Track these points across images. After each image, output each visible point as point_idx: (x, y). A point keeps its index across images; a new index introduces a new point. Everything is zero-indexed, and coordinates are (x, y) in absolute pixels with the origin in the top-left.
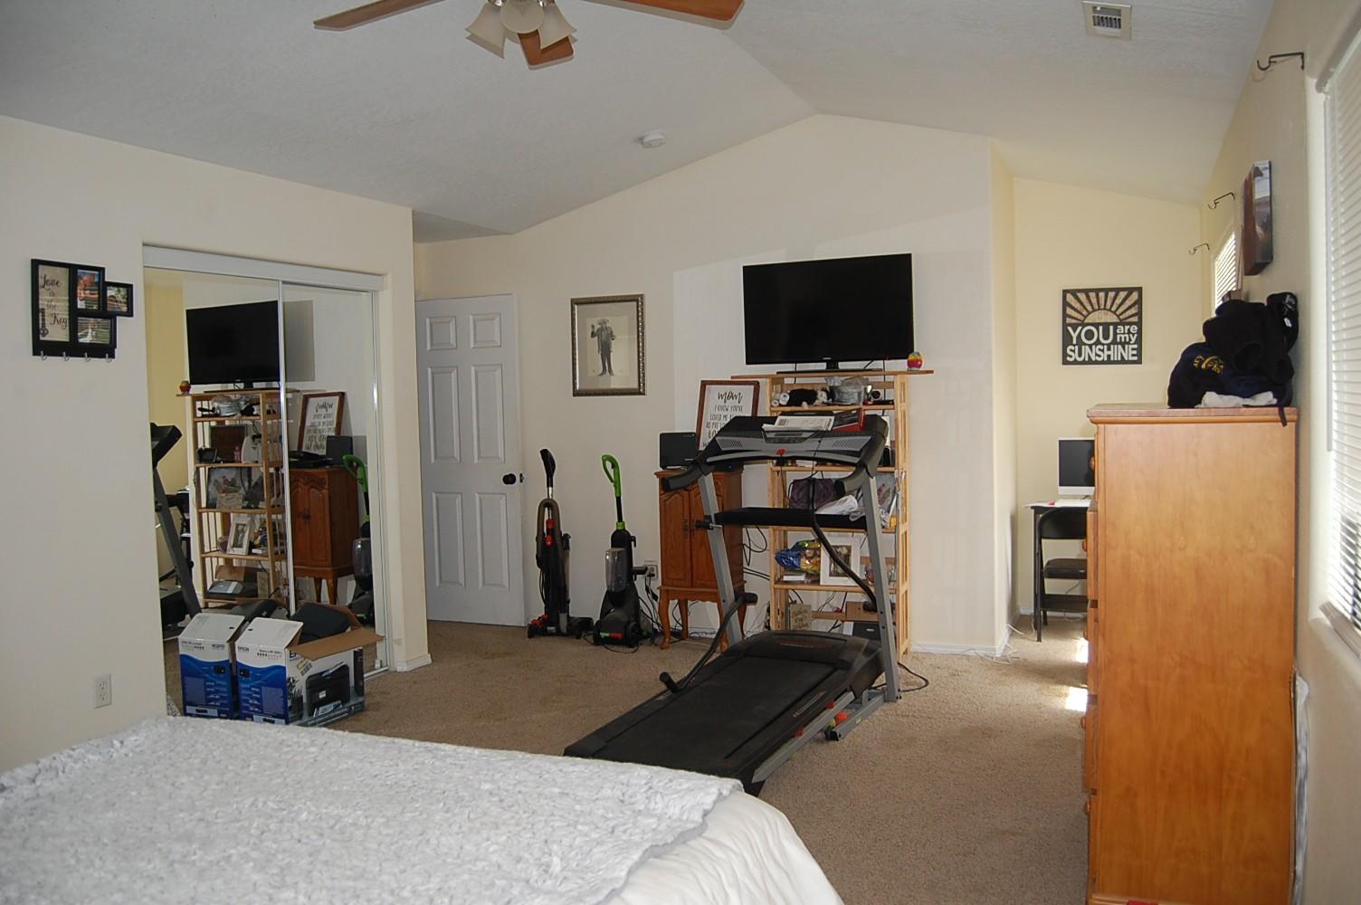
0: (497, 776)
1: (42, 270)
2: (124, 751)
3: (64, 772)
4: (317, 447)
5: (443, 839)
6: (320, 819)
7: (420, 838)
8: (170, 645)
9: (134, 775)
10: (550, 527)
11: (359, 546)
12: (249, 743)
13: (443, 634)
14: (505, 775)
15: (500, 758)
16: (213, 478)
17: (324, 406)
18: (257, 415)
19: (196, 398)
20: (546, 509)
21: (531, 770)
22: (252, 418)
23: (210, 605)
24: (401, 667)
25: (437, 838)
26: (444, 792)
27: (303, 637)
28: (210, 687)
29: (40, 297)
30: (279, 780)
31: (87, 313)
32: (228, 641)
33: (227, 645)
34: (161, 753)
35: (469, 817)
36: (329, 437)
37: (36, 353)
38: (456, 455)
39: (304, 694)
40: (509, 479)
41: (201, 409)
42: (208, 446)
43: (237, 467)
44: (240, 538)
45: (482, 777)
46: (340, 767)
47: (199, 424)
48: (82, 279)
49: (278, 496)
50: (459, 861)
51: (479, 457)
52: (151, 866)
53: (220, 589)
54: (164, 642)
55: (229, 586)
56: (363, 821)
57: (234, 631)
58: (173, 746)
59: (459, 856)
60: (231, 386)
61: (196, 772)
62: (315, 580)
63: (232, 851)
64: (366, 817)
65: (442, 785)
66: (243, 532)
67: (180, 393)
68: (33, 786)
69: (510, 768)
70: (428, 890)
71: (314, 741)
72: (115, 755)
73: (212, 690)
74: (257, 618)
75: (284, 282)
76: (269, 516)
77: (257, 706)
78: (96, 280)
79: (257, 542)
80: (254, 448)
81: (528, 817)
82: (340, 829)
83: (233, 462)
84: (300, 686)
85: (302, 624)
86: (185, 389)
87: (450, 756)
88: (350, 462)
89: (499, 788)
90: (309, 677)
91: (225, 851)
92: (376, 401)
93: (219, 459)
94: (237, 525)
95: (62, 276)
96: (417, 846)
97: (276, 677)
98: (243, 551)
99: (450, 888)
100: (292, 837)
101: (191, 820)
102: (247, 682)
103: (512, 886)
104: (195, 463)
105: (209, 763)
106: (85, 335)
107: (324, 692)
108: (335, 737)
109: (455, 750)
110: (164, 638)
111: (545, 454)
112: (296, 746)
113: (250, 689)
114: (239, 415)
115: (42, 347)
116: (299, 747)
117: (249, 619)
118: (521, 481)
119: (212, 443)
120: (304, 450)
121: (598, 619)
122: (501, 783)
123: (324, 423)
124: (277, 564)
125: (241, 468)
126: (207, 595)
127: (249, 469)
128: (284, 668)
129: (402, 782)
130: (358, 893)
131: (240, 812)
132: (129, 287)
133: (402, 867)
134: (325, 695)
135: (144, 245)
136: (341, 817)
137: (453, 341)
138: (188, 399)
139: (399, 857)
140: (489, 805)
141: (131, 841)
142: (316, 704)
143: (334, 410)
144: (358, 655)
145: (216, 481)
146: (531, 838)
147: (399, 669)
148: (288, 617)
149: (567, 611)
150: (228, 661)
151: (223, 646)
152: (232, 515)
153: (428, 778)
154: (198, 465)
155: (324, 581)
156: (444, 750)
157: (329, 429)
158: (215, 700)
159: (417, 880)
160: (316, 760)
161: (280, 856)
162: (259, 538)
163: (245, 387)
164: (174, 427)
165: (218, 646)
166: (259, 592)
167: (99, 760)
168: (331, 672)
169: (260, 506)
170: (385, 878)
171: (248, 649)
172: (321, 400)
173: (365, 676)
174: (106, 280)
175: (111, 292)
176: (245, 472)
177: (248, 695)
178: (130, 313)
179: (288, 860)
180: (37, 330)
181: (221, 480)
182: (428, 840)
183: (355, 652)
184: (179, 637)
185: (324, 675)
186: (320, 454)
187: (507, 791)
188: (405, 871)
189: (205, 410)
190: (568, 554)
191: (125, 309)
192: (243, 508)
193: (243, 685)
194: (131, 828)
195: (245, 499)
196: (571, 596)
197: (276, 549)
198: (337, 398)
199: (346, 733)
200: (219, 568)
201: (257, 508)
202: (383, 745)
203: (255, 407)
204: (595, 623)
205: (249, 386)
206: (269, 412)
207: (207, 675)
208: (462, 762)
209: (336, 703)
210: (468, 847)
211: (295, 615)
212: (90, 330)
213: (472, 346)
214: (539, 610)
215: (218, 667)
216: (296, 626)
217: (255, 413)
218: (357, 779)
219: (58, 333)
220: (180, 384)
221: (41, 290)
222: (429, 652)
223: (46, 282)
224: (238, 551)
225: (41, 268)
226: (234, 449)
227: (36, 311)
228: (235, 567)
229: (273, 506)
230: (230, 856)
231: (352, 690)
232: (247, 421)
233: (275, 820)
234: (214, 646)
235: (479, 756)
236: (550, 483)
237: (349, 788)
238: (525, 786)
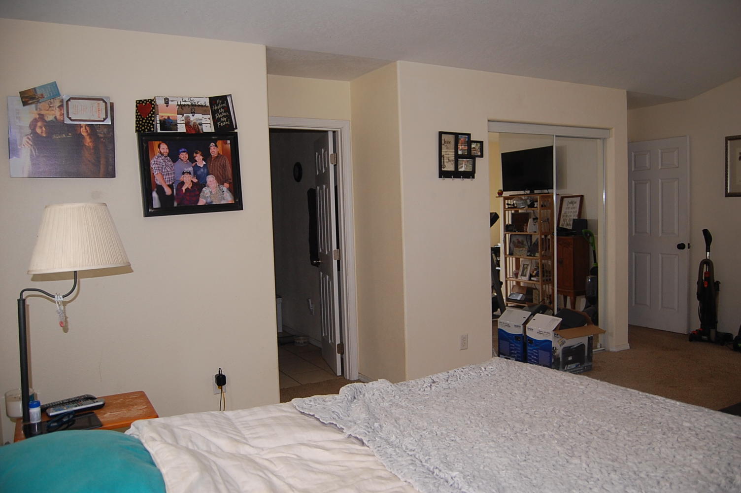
0: (693, 420)
1: (444, 136)
2: (486, 373)
3: (460, 379)
4: (567, 225)
5: (663, 450)
6: (590, 424)
7: (649, 446)
8: (495, 323)
9: (492, 385)
10: (707, 276)
11: (589, 280)
12: (547, 378)
13: (637, 333)
14: (697, 420)
15: (693, 409)
16: (512, 241)
17: (572, 203)
18: (536, 207)
19: (506, 198)
20: (705, 265)
21: (715, 420)
22: (533, 209)
23: (509, 305)
24: (613, 348)
25: (659, 448)
26: (660, 423)
27: (561, 327)
28: (513, 347)
29: (442, 150)
30: (565, 400)
31: (463, 157)
32: (523, 324)
33: (522, 326)
34: (504, 377)
35: (677, 440)
36: (574, 220)
37: (440, 177)
38: (648, 231)
39: (560, 356)
40: (681, 246)
41: (508, 204)
42: (510, 223)
43: (525, 235)
44: (525, 272)
45: (683, 418)
46: (598, 399)
47: (507, 212)
48: (460, 139)
49: (546, 250)
50: (673, 464)
51: (662, 232)
52: (506, 432)
53: (513, 297)
54: (493, 321)
55: (519, 295)
56: (614, 430)
57: (525, 319)
58: (509, 374)
59: (673, 461)
60: (522, 192)
61: (522, 389)
62: (564, 296)
63: (545, 433)
64: (616, 429)
65: (659, 419)
66: (527, 268)
67: (498, 196)
68: (447, 383)
69: (701, 416)
70: (656, 476)
71: (582, 382)
72: (482, 374)
73: (513, 348)
74: (537, 314)
75: (556, 136)
76: (541, 261)
77: (535, 359)
78: (467, 140)
79: (534, 274)
80: (535, 225)
81: (716, 447)
82: (602, 432)
83: (522, 232)
84: (559, 352)
85: (561, 319)
86: (500, 194)
87: (662, 403)
88: (586, 233)
89: (695, 427)
90: (564, 348)
91: (541, 432)
92: (604, 200)
93: (515, 230)
94: (524, 265)
95: (451, 138)
96: (647, 450)
97: (546, 346)
98: (526, 279)
99: (669, 478)
100: (576, 431)
101: (522, 413)
102: (531, 347)
103: (709, 486)
104: (504, 231)
105: (527, 385)
106: (462, 167)
107: (571, 357)
108: (593, 382)
109: (664, 400)
110: (493, 319)
111: (706, 232)
112: (572, 384)
113: (532, 350)
114: (527, 207)
115: (443, 174)
116: (574, 384)
117: (533, 314)
118: (689, 248)
119: (513, 221)
120: (560, 226)
121: (737, 335)
122: (696, 424)
123: (571, 212)
124: (544, 286)
125: (527, 235)
126: (508, 299)
127: (531, 236)
128: (551, 342)
129: (634, 413)
130: (615, 469)
131: (547, 413)
132: (481, 143)
133: (640, 460)
134: (571, 359)
135: (489, 121)
136: (601, 426)
137: (648, 165)
138: (502, 199)
139: (637, 454)
140: (689, 435)
141: (494, 418)
142: (567, 363)
143: (577, 205)
144: (590, 339)
145: (514, 241)
146: (718, 460)
147: (611, 350)
148: (553, 315)
149: (715, 327)
150: (522, 334)
151: (520, 326)
152: (521, 259)
153: (649, 413)
154: (505, 233)
155: (568, 298)
156: (658, 399)
157: (574, 215)
158: (514, 353)
159: (649, 469)
160: (583, 393)
161: (571, 441)
162: (535, 272)
163: (530, 192)
164: (496, 213)
165: (518, 326)
166: (534, 300)
167: (475, 376)
168: (575, 346)
169: (536, 255)
170: (630, 464)
171: (532, 330)
172: (570, 200)
173: (593, 351)
174: (472, 139)
175: (473, 146)
176: (528, 237)
177: (532, 354)
178: (482, 156)
179: (575, 443)
180: (441, 166)
181: (516, 241)
182: (654, 448)
183: (589, 337)
184: (498, 319)
185: (571, 348)
186: (569, 228)
187: (700, 429)
188: (641, 463)
189: (511, 205)
190: (718, 294)
191: (479, 154)
192: (528, 256)
193: (529, 348)
194: (493, 411)
195: (529, 251)
196: (719, 319)
197: (544, 278)
198: (579, 198)
199: (599, 381)
200: (514, 286)
201: (535, 256)
202: (621, 391)
203: (535, 203)
204: (734, 337)
205: (532, 192)
206: (542, 206)
207: (511, 341)
208: (669, 408)
209: (577, 364)
210: (678, 457)
211: (557, 314)
212: (464, 165)
213: (660, 168)
214: (697, 325)
215: (517, 337)
216: (558, 320)
217: (535, 206)
218: (607, 407)
219: (449, 167)
220: (497, 191)
221: (443, 146)
222: (629, 342)
223: (445, 143)
224: (524, 278)
225: (443, 136)
226: (524, 225)
227: (441, 156)
228: (522, 287)
229: (543, 256)
230: (544, 435)
231: (586, 358)
232: (530, 210)
233: (565, 421)
234: (515, 326)
235: (680, 406)
236: (708, 250)
237: (604, 411)
238: (712, 429)
